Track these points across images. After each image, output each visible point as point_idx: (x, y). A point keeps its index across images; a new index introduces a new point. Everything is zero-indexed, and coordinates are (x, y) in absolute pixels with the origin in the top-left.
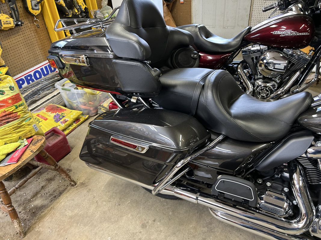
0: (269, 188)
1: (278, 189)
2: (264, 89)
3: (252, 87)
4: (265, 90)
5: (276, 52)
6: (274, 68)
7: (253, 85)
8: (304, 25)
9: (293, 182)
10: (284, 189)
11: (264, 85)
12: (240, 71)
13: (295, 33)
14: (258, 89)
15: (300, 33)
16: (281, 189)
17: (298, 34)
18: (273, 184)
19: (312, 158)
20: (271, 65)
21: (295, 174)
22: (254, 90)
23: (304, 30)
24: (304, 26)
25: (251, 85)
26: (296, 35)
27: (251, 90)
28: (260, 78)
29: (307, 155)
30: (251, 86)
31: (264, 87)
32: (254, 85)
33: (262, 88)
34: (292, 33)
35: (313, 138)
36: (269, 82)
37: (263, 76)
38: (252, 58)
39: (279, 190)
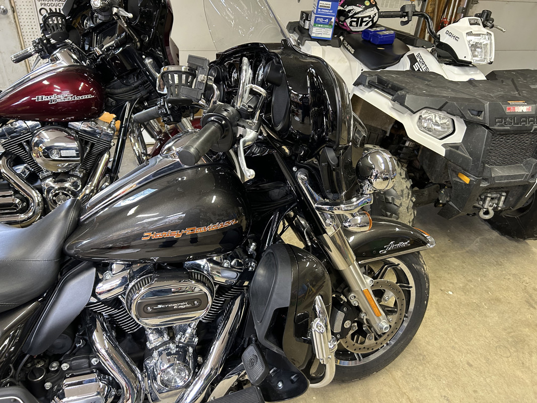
0: (69, 372)
1: (83, 366)
2: (59, 193)
3: (40, 195)
4: (61, 194)
5: (57, 129)
6: (61, 157)
7: (39, 191)
8: (82, 84)
9: (96, 347)
10: (92, 362)
11: (59, 187)
12: (5, 171)
13: (72, 97)
14: (50, 195)
15: (79, 97)
16: (87, 365)
17: (76, 98)
18: (72, 362)
19: (107, 300)
20: (55, 152)
21: (95, 333)
22: (44, 199)
23: (85, 91)
24: (84, 85)
25: (36, 192)
26: (73, 99)
27: (38, 200)
28: (48, 177)
29: (98, 299)
30: (37, 194)
31: (59, 189)
32: (41, 190)
33: (57, 192)
34: (67, 97)
35: (94, 270)
36: (66, 179)
37: (52, 172)
38: (21, 145)
39: (85, 368)
